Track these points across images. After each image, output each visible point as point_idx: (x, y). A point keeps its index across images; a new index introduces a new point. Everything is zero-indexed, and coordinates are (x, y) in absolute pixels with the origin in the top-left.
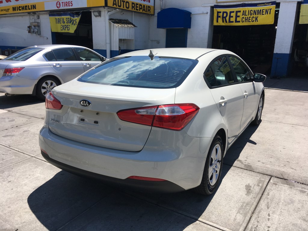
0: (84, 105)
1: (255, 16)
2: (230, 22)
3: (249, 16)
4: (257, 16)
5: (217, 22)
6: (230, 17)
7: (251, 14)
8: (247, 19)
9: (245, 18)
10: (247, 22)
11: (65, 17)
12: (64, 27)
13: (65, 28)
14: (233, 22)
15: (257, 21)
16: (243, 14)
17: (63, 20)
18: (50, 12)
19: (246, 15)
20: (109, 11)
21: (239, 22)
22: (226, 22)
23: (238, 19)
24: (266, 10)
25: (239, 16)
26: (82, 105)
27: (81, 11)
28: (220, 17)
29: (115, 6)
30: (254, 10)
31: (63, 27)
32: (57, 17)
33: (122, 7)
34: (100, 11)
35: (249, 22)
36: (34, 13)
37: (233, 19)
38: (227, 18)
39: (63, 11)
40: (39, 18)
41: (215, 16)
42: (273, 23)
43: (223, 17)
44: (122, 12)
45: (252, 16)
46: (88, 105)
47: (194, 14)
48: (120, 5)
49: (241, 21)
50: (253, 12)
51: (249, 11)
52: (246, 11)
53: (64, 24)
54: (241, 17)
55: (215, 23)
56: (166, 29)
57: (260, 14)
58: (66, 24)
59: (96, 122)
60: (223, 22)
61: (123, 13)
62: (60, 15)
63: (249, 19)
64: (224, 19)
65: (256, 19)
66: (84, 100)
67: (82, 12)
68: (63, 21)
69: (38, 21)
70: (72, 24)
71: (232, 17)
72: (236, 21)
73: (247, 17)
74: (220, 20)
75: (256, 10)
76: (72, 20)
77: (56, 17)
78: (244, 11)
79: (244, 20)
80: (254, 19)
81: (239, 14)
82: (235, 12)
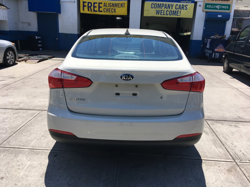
0: (127, 79)
1: (113, 8)
2: (94, 11)
3: (109, 7)
4: (115, 8)
5: (84, 10)
6: (94, 7)
7: (110, 6)
8: (108, 10)
9: (106, 9)
10: (108, 12)
14: (97, 11)
15: (116, 12)
16: (104, 6)
19: (106, 7)
21: (102, 11)
22: (91, 11)
23: (101, 9)
24: (121, 4)
25: (101, 7)
26: (124, 79)
28: (85, 6)
30: (113, 3)
35: (109, 12)
37: (97, 9)
38: (92, 8)
41: (81, 5)
42: (126, 14)
43: (88, 7)
45: (111, 8)
46: (131, 79)
47: (63, 2)
49: (103, 11)
50: (112, 5)
51: (108, 3)
52: (106, 3)
54: (103, 8)
55: (82, 11)
56: (36, 13)
57: (117, 7)
59: (135, 95)
60: (89, 10)
63: (109, 10)
64: (89, 8)
65: (115, 10)
66: (126, 75)
71: (96, 7)
72: (99, 11)
73: (108, 8)
74: (86, 8)
75: (114, 3)
78: (105, 3)
79: (105, 10)
80: (113, 10)
81: (101, 5)
82: (98, 3)
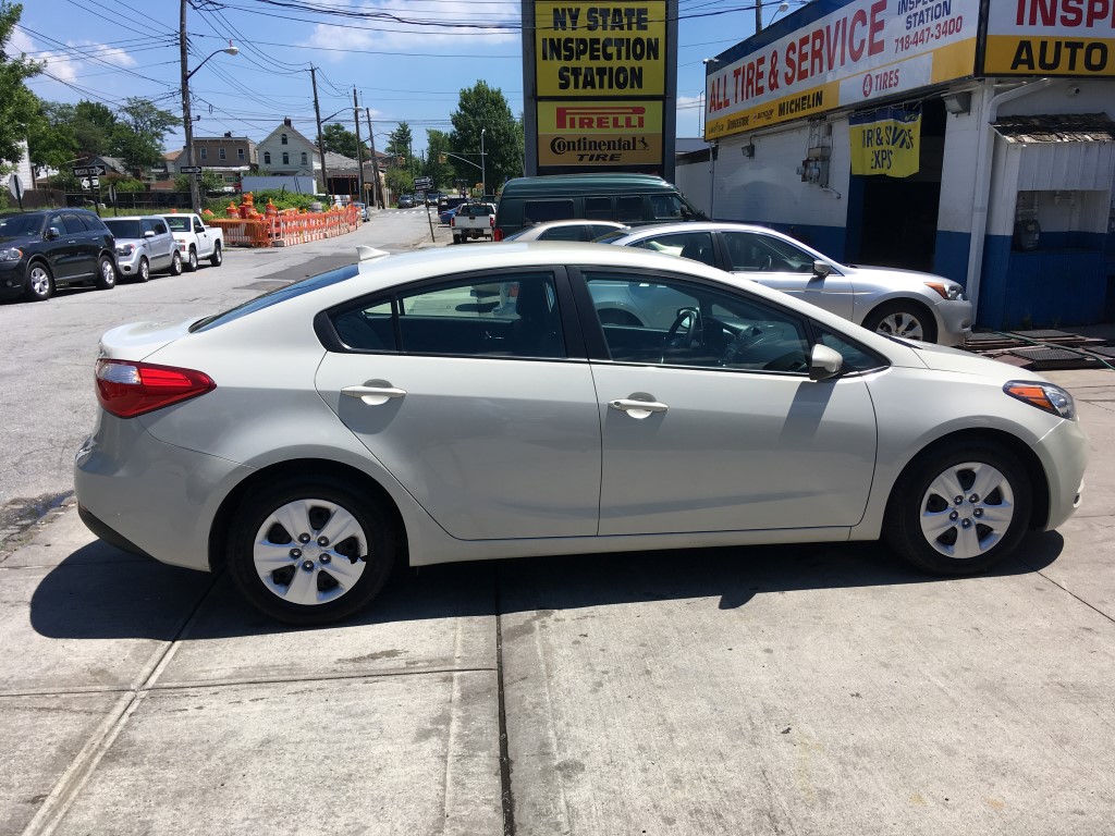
11: (881, 124)
12: (880, 159)
13: (883, 159)
17: (878, 135)
18: (857, 110)
20: (998, 91)
27: (920, 100)
29: (1023, 69)
31: (877, 157)
32: (867, 126)
33: (1063, 68)
34: (969, 94)
36: (822, 116)
39: (878, 106)
40: (829, 132)
44: (1073, 86)
48: (1050, 59)
53: (881, 148)
58: (885, 147)
61: (1077, 91)
62: (872, 118)
67: (924, 102)
68: (878, 138)
69: (827, 142)
70: (901, 146)
76: (902, 131)
77: (864, 125)
